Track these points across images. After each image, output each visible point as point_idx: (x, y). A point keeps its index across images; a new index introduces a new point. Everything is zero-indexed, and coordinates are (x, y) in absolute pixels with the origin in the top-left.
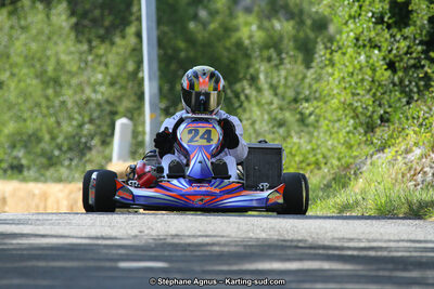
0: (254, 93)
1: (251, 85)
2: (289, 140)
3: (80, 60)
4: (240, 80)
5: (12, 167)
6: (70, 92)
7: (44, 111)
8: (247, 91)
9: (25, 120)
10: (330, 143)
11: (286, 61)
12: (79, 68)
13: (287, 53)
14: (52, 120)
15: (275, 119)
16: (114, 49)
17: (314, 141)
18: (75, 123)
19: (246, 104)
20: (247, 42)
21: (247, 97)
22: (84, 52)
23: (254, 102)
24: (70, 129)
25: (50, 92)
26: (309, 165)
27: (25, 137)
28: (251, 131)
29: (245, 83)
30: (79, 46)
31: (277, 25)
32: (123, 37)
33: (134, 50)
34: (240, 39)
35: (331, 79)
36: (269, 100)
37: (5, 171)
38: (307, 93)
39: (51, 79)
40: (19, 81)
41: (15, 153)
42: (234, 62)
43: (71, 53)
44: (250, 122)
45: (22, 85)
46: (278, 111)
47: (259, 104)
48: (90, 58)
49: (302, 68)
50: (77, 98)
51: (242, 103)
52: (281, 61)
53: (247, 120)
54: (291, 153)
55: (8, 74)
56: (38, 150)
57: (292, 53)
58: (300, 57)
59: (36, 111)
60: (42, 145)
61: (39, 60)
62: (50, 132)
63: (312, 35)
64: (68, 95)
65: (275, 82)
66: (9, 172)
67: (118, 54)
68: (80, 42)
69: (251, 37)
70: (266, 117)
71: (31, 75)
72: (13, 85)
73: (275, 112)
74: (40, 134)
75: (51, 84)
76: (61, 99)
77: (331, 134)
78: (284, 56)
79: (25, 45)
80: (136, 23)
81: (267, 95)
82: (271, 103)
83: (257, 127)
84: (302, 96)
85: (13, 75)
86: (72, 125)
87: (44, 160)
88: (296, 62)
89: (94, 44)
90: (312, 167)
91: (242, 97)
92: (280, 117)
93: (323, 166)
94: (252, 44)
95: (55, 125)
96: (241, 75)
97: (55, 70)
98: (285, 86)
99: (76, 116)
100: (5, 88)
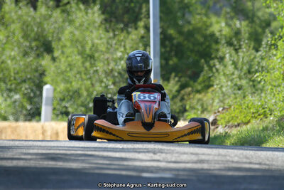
0: (222, 68)
1: (220, 62)
2: (246, 98)
3: (108, 43)
4: (213, 59)
5: (62, 113)
6: (101, 64)
7: (84, 76)
8: (218, 66)
9: (71, 83)
10: (274, 101)
11: (243, 47)
12: (107, 48)
13: (244, 41)
14: (89, 82)
15: (236, 85)
16: (130, 37)
17: (263, 99)
18: (103, 85)
19: (216, 74)
20: (217, 34)
21: (217, 70)
22: (110, 38)
23: (222, 73)
24: (100, 89)
25: (87, 64)
26: (259, 115)
27: (71, 93)
28: (220, 92)
29: (216, 61)
30: (107, 34)
31: (238, 23)
32: (136, 29)
33: (142, 37)
34: (213, 32)
35: (275, 58)
36: (231, 72)
37: (57, 115)
38: (257, 68)
39: (88, 55)
40: (67, 57)
41: (64, 104)
42: (209, 46)
43: (101, 38)
44: (219, 86)
45: (70, 59)
46: (238, 80)
47: (224, 74)
48: (114, 42)
49: (253, 51)
50: (105, 68)
51: (214, 73)
52: (240, 47)
53: (217, 85)
54: (248, 107)
55: (60, 52)
56: (79, 102)
57: (246, 41)
58: (252, 44)
59: (78, 76)
60: (82, 99)
61: (80, 43)
62: (87, 90)
63: (260, 30)
64: (100, 66)
65: (235, 60)
66: (60, 116)
67: (132, 40)
68: (108, 31)
69: (221, 31)
70: (229, 83)
71: (76, 53)
72: (63, 60)
73: (235, 80)
74: (80, 92)
75: (89, 59)
76: (95, 68)
77: (274, 95)
78: (242, 43)
79: (71, 33)
80: (144, 19)
81: (231, 68)
82: (233, 74)
83: (224, 89)
84: (253, 70)
85: (63, 53)
86: (101, 86)
87: (83, 109)
88: (249, 47)
89: (117, 33)
90: (262, 116)
91: (214, 70)
92: (239, 83)
93: (268, 115)
94: (221, 35)
95: (90, 86)
96: (213, 56)
97: (91, 49)
98: (243, 63)
99: (105, 80)
100: (58, 60)
